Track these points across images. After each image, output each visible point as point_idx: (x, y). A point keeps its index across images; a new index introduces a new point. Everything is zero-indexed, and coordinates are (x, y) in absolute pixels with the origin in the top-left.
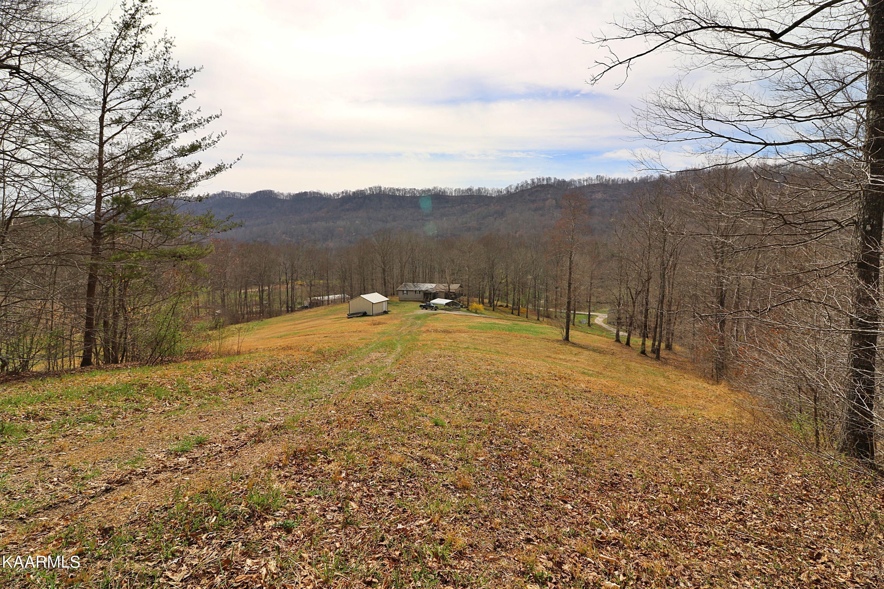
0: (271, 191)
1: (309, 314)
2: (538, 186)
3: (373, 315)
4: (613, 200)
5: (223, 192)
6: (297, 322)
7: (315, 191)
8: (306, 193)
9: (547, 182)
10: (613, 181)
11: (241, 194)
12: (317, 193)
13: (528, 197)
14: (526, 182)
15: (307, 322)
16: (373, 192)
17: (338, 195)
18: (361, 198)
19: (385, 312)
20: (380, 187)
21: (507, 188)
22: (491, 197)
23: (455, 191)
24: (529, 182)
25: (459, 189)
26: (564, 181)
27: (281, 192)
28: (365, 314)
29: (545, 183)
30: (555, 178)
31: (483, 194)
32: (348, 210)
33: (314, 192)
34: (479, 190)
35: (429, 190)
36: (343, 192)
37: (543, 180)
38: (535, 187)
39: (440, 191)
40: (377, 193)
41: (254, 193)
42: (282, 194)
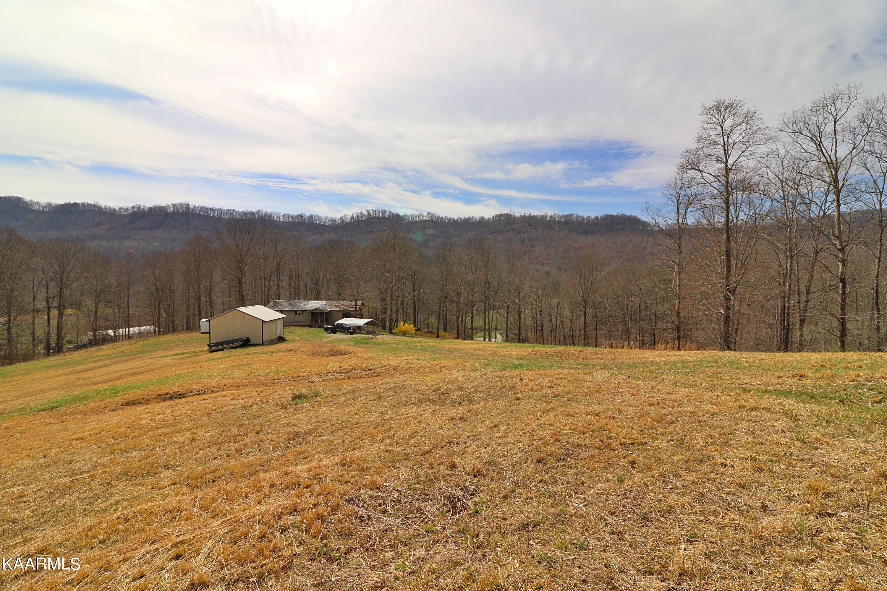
0: (21, 198)
1: (101, 353)
2: (373, 218)
3: (263, 344)
4: (443, 236)
6: (79, 368)
7: (91, 202)
8: (76, 205)
9: (383, 214)
10: (442, 218)
12: (95, 206)
13: (364, 228)
14: (361, 213)
15: (105, 366)
16: (178, 210)
17: (127, 210)
18: (160, 215)
19: (281, 339)
20: (188, 205)
21: (342, 217)
22: (325, 226)
23: (284, 216)
24: (365, 213)
25: (288, 215)
26: (398, 215)
28: (246, 343)
29: (380, 215)
30: (390, 212)
31: (316, 222)
32: (141, 229)
33: (89, 205)
34: (311, 217)
35: (252, 213)
36: (133, 207)
37: (379, 212)
38: (371, 218)
40: (183, 211)
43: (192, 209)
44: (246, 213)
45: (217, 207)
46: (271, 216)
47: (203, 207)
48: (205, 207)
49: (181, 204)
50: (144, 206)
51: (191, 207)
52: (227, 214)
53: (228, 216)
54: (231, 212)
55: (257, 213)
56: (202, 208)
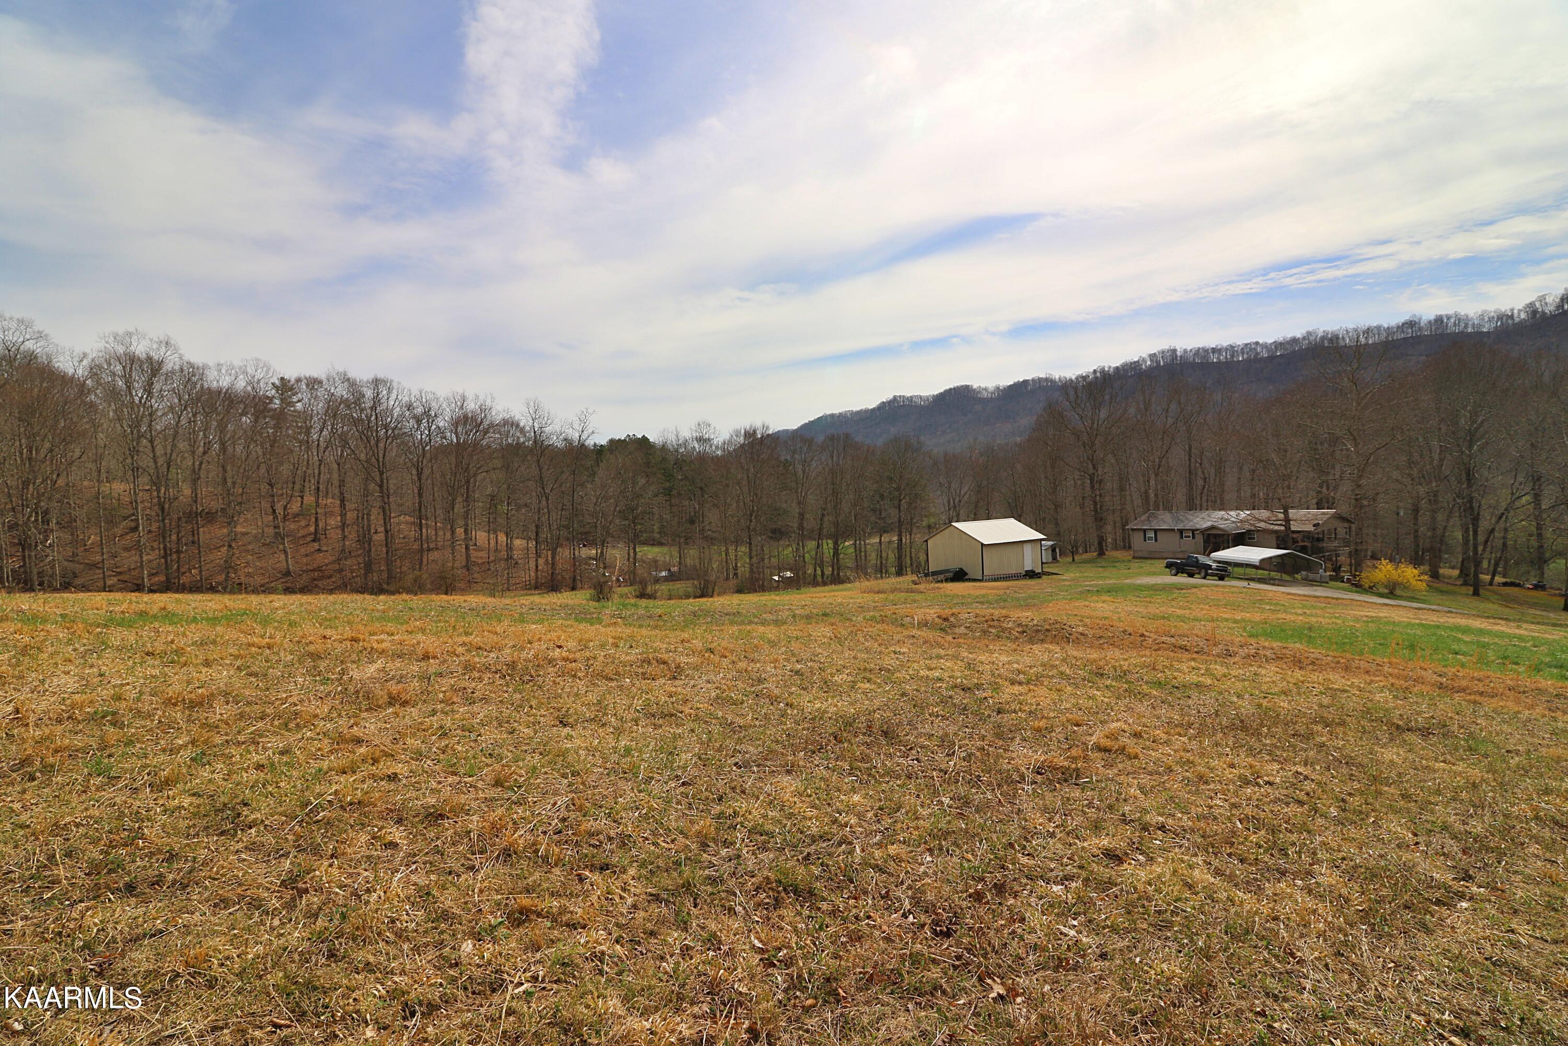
0: (967, 387)
5: (895, 397)
7: (1043, 376)
8: (1025, 382)
11: (921, 397)
12: (1046, 380)
16: (1158, 362)
20: (1174, 351)
27: (983, 386)
31: (1451, 329)
33: (1040, 379)
35: (1294, 341)
36: (1095, 371)
39: (1323, 338)
40: (1166, 365)
41: (941, 394)
42: (986, 389)
43: (1181, 357)
44: (1281, 344)
45: (1225, 344)
46: (1335, 338)
47: (1199, 349)
48: (1203, 349)
49: (1163, 352)
50: (1110, 367)
51: (1179, 354)
52: (1243, 353)
53: (1245, 356)
54: (1249, 348)
55: (1304, 338)
56: (1197, 352)
